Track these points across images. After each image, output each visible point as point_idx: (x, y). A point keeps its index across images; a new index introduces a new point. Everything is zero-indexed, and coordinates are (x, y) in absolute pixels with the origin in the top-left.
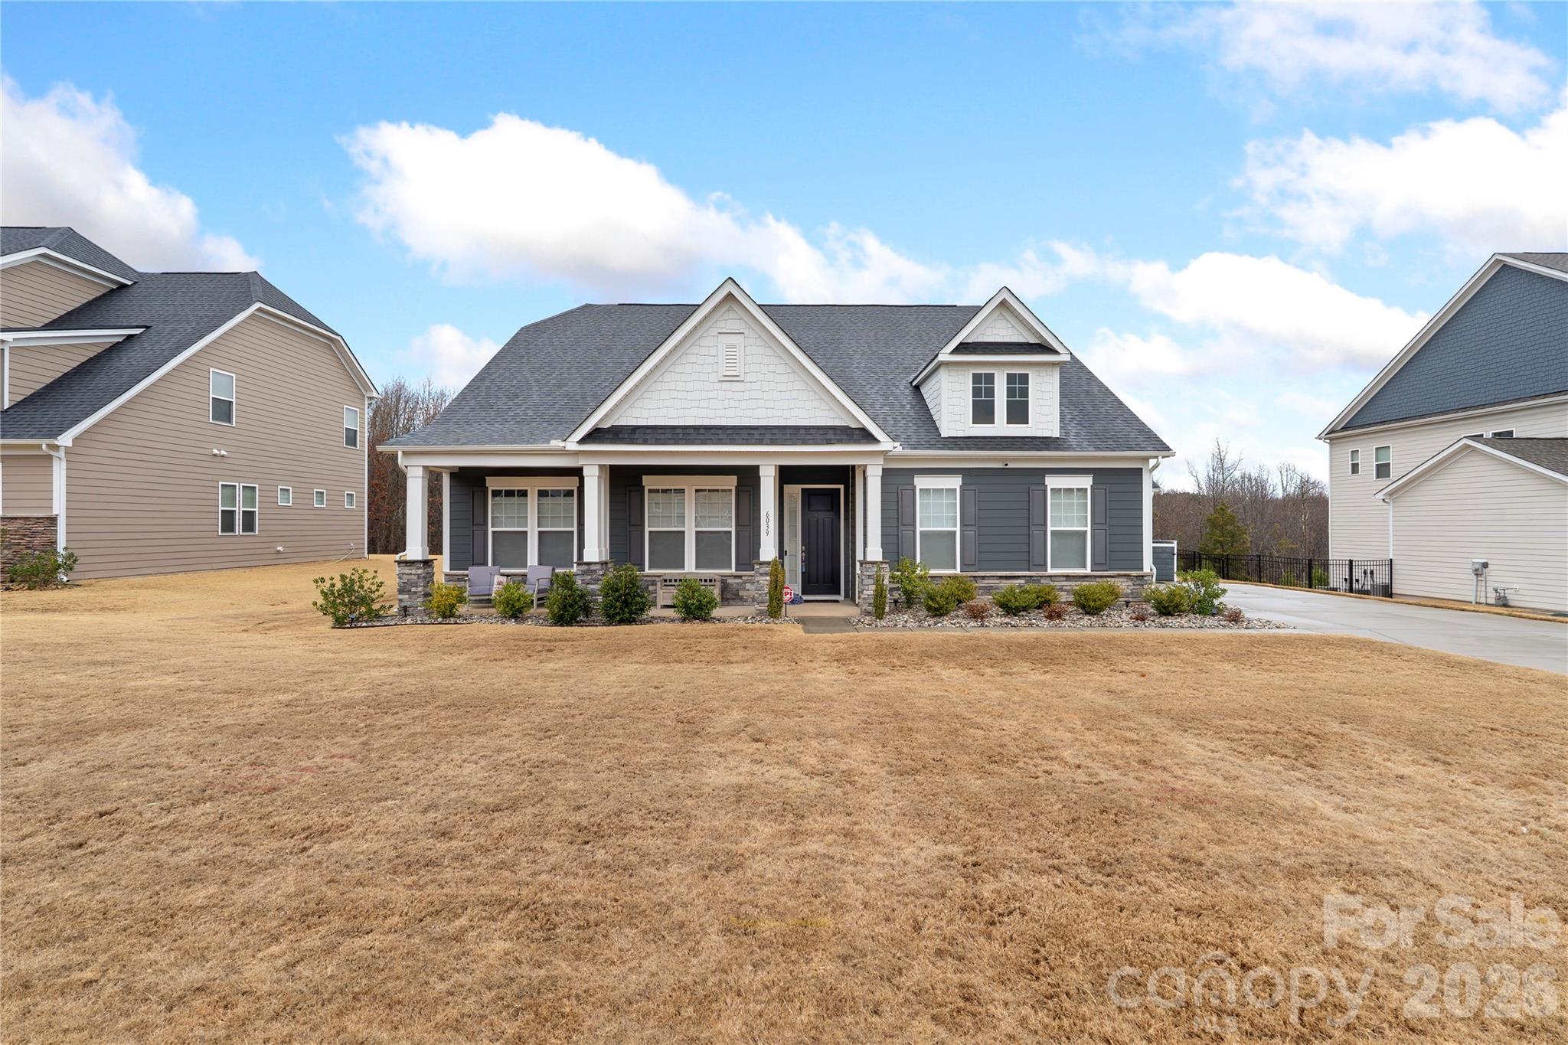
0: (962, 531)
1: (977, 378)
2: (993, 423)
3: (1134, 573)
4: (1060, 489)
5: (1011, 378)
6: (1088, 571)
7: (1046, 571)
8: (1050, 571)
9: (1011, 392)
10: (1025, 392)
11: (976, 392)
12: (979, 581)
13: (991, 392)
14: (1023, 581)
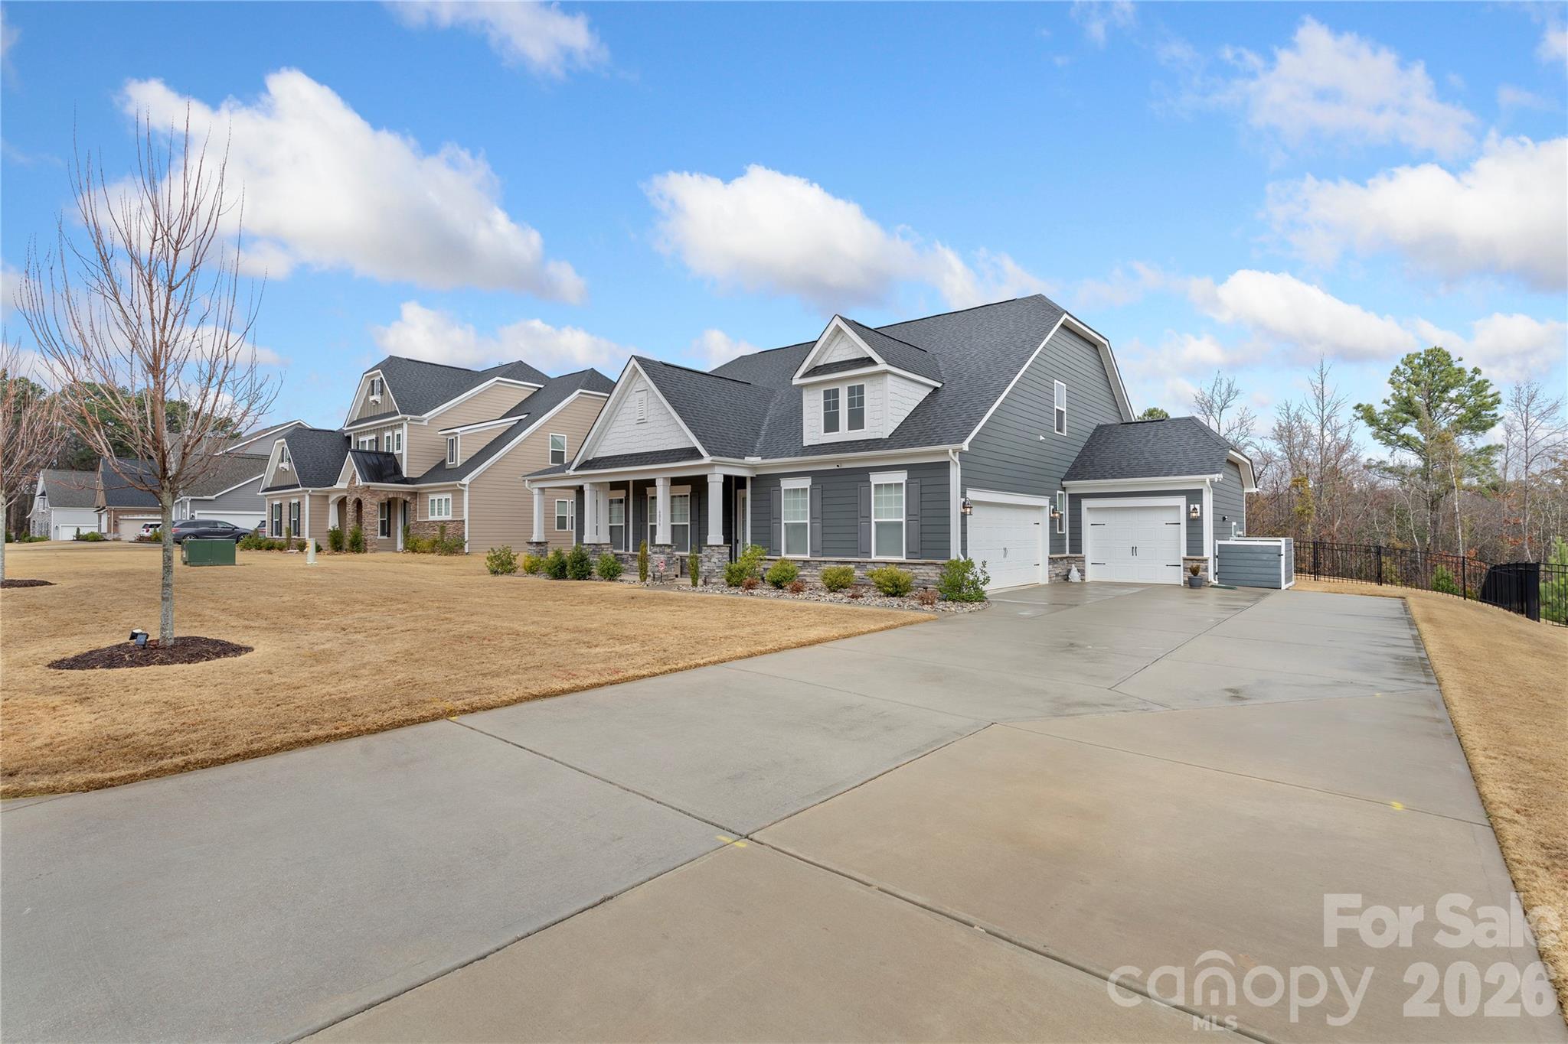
0: (811, 523)
1: (827, 394)
2: (838, 431)
3: (939, 562)
4: (882, 485)
5: (851, 390)
6: (903, 559)
7: (871, 557)
8: (874, 558)
9: (851, 403)
10: (861, 402)
11: (827, 406)
12: (823, 564)
13: (836, 405)
14: (854, 566)
